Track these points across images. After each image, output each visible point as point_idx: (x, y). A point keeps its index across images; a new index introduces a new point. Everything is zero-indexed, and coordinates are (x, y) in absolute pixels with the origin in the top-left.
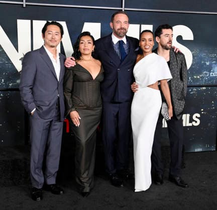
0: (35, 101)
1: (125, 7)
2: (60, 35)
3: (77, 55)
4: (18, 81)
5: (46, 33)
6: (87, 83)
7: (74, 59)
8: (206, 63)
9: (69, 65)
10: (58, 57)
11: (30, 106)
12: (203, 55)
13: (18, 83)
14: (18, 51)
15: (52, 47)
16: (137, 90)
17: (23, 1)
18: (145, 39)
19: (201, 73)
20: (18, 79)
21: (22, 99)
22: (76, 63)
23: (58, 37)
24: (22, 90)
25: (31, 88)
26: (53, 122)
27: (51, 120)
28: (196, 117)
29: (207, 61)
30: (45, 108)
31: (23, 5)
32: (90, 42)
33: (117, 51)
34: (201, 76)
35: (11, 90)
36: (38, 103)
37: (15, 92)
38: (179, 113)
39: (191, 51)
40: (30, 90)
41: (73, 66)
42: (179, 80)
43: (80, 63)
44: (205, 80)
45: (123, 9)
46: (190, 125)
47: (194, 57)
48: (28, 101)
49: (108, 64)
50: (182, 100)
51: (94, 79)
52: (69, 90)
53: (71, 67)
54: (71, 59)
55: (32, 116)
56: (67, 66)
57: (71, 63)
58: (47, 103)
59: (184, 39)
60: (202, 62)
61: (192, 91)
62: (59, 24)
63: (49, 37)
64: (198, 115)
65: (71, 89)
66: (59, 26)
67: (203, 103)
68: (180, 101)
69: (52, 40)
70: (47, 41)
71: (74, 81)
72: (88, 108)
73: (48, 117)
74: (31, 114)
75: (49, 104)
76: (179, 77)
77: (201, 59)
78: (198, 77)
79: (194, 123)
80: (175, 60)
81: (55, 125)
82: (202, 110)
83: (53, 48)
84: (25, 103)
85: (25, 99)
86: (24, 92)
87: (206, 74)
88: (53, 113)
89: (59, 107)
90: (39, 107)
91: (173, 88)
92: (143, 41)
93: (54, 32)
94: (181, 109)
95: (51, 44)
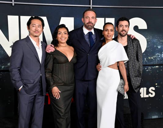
0: (22, 80)
1: (92, 5)
2: (42, 27)
3: (56, 42)
4: (9, 64)
5: (31, 26)
6: (64, 64)
7: (54, 46)
8: (158, 46)
9: (49, 50)
10: (40, 44)
11: (18, 84)
12: (155, 40)
13: (8, 66)
14: (8, 40)
15: (36, 36)
16: (100, 70)
17: (12, 1)
18: (107, 29)
19: (154, 55)
20: (9, 63)
21: (11, 78)
22: (55, 49)
23: (40, 29)
24: (12, 72)
25: (19, 70)
26: (37, 96)
27: (35, 94)
28: (152, 90)
29: (159, 45)
30: (30, 86)
31: (12, 4)
32: (66, 33)
33: (87, 40)
34: (154, 57)
35: (3, 71)
36: (25, 81)
37: (6, 73)
38: (136, 87)
39: (145, 37)
40: (18, 71)
41: (53, 51)
42: (136, 61)
43: (58, 49)
44: (158, 60)
45: (91, 6)
46: (147, 96)
47: (148, 42)
48: (16, 80)
49: (80, 50)
50: (139, 77)
51: (69, 61)
52: (50, 70)
53: (51, 52)
54: (51, 46)
55: (20, 92)
56: (48, 52)
57: (51, 49)
58: (32, 81)
59: (139, 28)
60: (155, 46)
61: (148, 69)
62: (41, 18)
63: (33, 29)
64: (154, 89)
65: (51, 70)
66: (41, 20)
67: (157, 79)
68: (137, 78)
69: (36, 31)
70: (32, 32)
71: (54, 63)
72: (65, 85)
73: (33, 92)
74: (19, 90)
75: (34, 82)
76: (135, 58)
77: (154, 43)
78: (152, 58)
79: (150, 95)
80: (132, 45)
81: (38, 99)
82: (156, 84)
83: (36, 38)
84: (14, 82)
85: (14, 78)
86: (13, 73)
87: (158, 55)
88: (37, 90)
89: (42, 84)
90: (25, 85)
91: (130, 67)
92: (106, 31)
93: (37, 25)
94: (138, 84)
95: (35, 34)
